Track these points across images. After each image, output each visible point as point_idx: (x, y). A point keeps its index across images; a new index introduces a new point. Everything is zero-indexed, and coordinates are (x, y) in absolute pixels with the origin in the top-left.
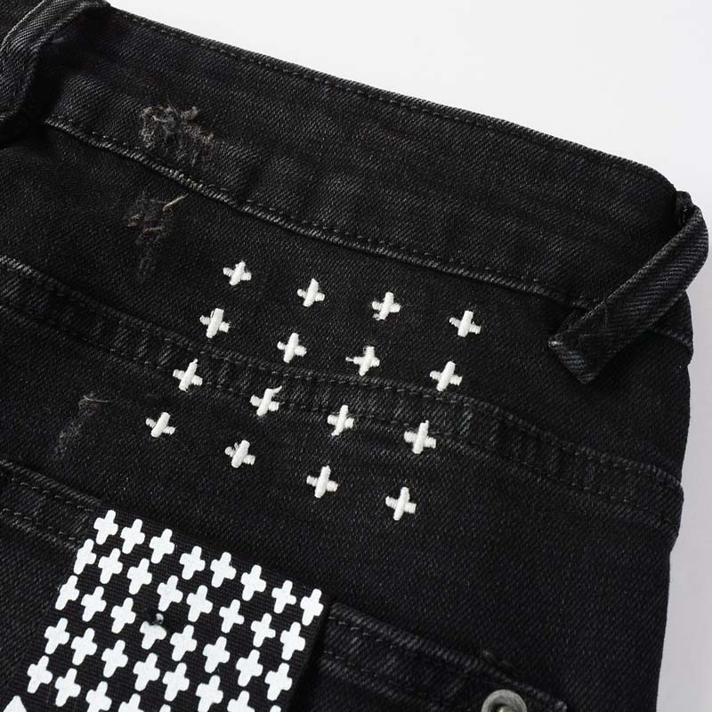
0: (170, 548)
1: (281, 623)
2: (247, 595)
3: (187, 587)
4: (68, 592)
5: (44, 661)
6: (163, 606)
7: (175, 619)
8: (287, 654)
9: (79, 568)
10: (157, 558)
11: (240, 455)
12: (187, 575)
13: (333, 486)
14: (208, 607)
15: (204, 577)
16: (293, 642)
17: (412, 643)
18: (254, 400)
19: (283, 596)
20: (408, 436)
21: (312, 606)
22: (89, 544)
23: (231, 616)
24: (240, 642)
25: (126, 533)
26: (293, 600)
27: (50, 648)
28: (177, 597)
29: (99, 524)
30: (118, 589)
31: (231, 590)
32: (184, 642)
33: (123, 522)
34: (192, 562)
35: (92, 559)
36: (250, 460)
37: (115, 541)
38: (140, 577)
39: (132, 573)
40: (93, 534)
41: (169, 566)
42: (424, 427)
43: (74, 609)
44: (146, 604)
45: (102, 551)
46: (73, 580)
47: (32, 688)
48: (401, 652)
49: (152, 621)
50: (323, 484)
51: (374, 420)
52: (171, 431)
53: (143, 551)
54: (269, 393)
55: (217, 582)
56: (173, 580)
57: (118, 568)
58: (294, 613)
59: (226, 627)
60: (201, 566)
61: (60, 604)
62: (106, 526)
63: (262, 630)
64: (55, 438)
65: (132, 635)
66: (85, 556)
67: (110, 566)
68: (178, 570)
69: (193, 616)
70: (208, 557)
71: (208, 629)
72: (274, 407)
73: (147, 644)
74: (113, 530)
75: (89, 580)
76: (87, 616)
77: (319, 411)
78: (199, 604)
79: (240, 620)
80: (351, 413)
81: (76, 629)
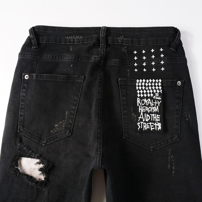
0: (145, 81)
1: (158, 83)
2: (154, 82)
3: (148, 83)
5: (138, 94)
6: (147, 86)
7: (148, 86)
8: (160, 85)
9: (137, 85)
10: (144, 82)
11: (145, 70)
12: (148, 82)
13: (155, 70)
14: (151, 84)
15: (149, 82)
16: (160, 84)
17: (170, 80)
18: (143, 64)
19: (157, 81)
20: (161, 63)
21: (160, 81)
22: (137, 83)
23: (153, 84)
24: (155, 86)
25: (140, 81)
26: (158, 81)
27: (138, 93)
28: (148, 84)
29: (137, 81)
30: (142, 86)
31: (152, 82)
32: (150, 88)
33: (139, 80)
34: (147, 81)
35: (138, 84)
36: (146, 70)
37: (139, 82)
38: (143, 84)
39: (142, 84)
40: (137, 82)
42: (162, 61)
43: (139, 89)
44: (145, 86)
45: (138, 83)
46: (137, 87)
47: (139, 97)
48: (170, 81)
49: (146, 87)
50: (154, 70)
51: (157, 62)
52: (137, 70)
53: (142, 82)
54: (144, 63)
55: (150, 82)
56: (147, 83)
57: (141, 84)
58: (159, 82)
59: (153, 85)
60: (148, 81)
61: (137, 89)
62: (138, 81)
63: (156, 84)
64: (128, 75)
65: (145, 89)
66: (137, 84)
67: (140, 84)
68: (147, 82)
69: (150, 85)
70: (149, 80)
71: (152, 86)
72: (145, 64)
73: (147, 89)
74: (139, 81)
75: (139, 86)
76: (140, 89)
77: (150, 63)
78: (150, 84)
79: (154, 84)
80: (154, 62)
81: (140, 90)
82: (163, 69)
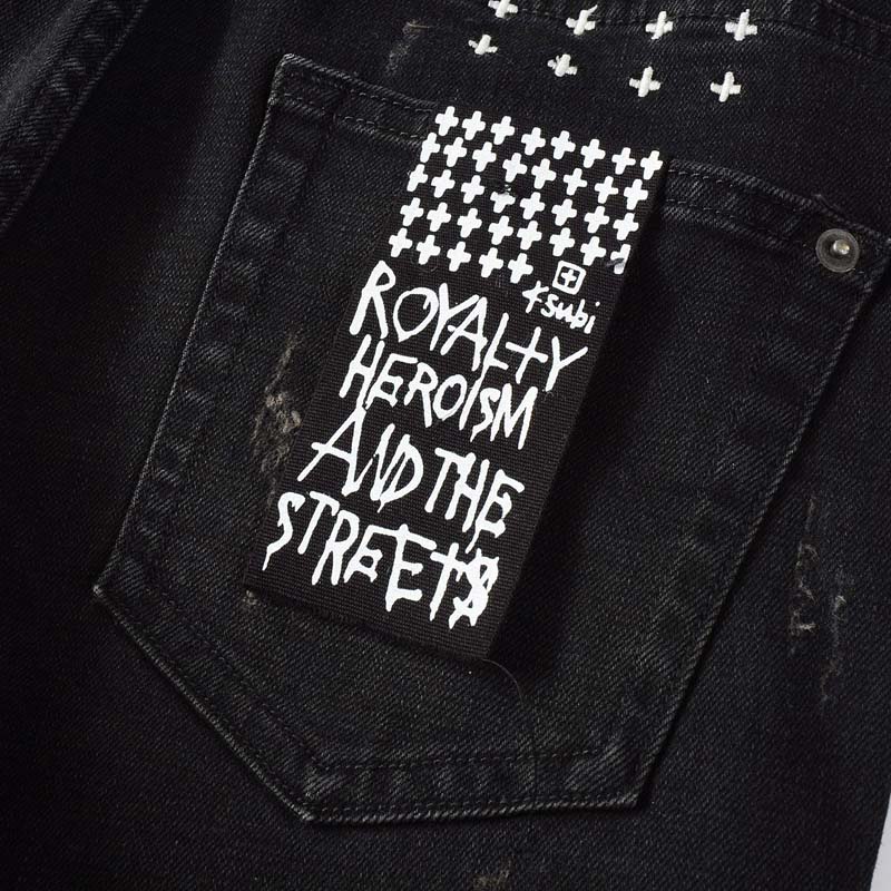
0: (511, 131)
1: (623, 181)
2: (588, 164)
3: (531, 161)
4: (417, 177)
5: (403, 232)
6: (510, 178)
7: (523, 187)
8: (631, 205)
9: (425, 157)
10: (499, 140)
11: (562, 66)
12: (529, 151)
13: (656, 86)
14: (552, 176)
15: (546, 151)
16: (636, 194)
17: (751, 181)
18: (570, 23)
19: (623, 160)
20: (729, 27)
21: (652, 164)
22: (432, 136)
23: (574, 181)
24: (585, 201)
25: (466, 123)
26: (632, 162)
27: (407, 222)
28: (523, 169)
29: (439, 119)
30: (464, 170)
31: (572, 161)
32: (532, 205)
33: (463, 114)
34: (533, 141)
35: (436, 149)
36: (573, 71)
37: (457, 132)
38: (484, 157)
39: (477, 154)
40: (436, 128)
41: (512, 146)
42: (744, 16)
43: (425, 192)
44: (494, 178)
45: (444, 141)
46: (420, 168)
47: (395, 253)
48: (740, 189)
49: (501, 191)
50: (646, 84)
51: (695, 17)
52: (494, 49)
53: (484, 137)
54: (584, 14)
55: (558, 155)
56: (517, 157)
57: (463, 152)
58: (634, 172)
59: (571, 191)
60: (542, 143)
61: (411, 187)
62: (447, 120)
63: (605, 189)
64: (386, 58)
65: (483, 204)
66: (429, 146)
67: (455, 152)
68: (521, 148)
69: (539, 184)
70: (547, 135)
71: (554, 193)
72: (591, 26)
73: (498, 209)
74: (455, 122)
75: (436, 165)
76: (438, 194)
77: (637, 22)
78: (543, 174)
79: (584, 184)
80: (670, 17)
81: (429, 203)
82: (727, 88)
